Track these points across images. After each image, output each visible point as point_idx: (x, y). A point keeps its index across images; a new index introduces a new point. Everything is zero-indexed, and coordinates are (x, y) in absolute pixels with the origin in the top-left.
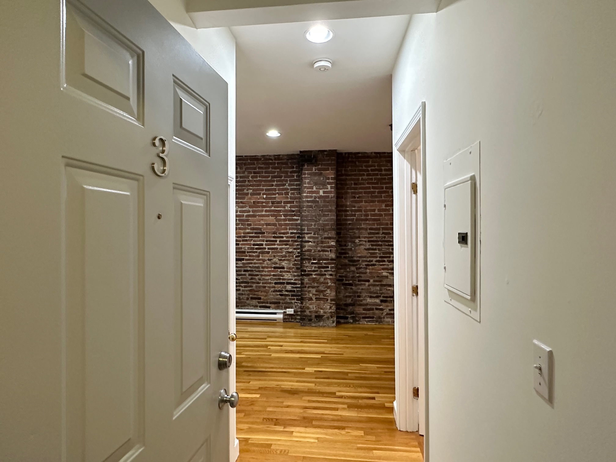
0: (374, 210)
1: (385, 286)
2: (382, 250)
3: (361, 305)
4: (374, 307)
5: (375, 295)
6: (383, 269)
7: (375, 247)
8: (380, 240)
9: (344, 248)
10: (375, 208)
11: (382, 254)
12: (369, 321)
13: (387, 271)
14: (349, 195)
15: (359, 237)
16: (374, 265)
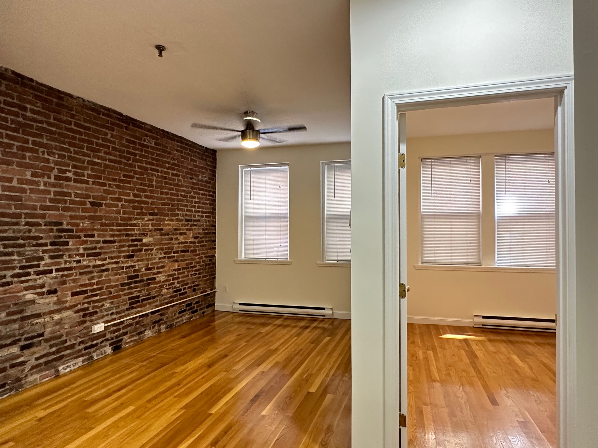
0: (10, 180)
1: (29, 319)
2: (24, 254)
5: (9, 341)
7: (10, 250)
8: (21, 236)
10: (11, 176)
11: (24, 261)
16: (8, 284)
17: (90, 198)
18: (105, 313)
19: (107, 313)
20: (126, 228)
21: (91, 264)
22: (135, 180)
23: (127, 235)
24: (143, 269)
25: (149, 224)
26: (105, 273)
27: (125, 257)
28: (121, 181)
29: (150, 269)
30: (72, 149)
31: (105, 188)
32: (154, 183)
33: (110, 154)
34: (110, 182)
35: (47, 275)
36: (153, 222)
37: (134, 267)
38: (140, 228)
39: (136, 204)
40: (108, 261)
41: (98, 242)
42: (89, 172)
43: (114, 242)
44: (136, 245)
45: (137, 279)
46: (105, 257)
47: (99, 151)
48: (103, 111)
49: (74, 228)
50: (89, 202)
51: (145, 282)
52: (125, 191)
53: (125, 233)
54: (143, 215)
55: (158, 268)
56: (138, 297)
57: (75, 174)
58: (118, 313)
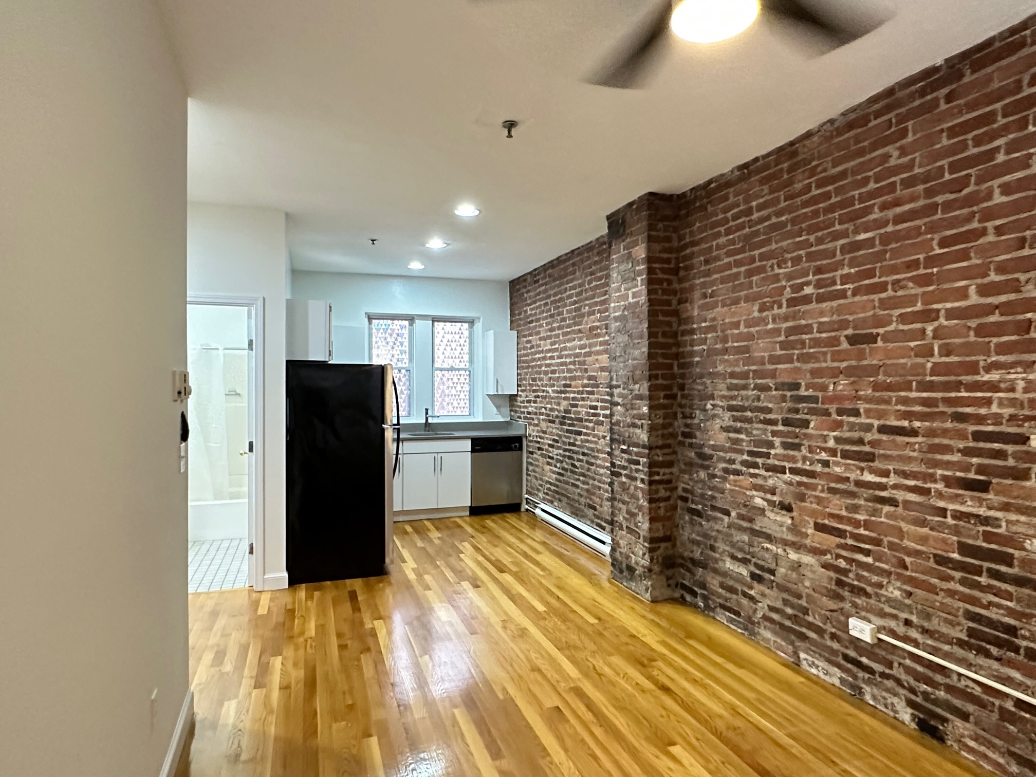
0: (738, 325)
1: (759, 537)
2: (751, 433)
3: (716, 571)
4: (739, 587)
5: (739, 555)
6: (756, 487)
8: (749, 406)
9: (689, 421)
10: (739, 319)
11: (752, 443)
12: (731, 621)
13: (762, 494)
14: (697, 294)
15: (712, 397)
16: (738, 473)
17: (846, 329)
18: (888, 609)
19: (893, 611)
20: (953, 395)
21: (853, 476)
23: (961, 418)
26: (887, 509)
27: (948, 481)
28: (931, 261)
30: (812, 238)
31: (883, 295)
33: (897, 203)
34: (896, 277)
35: (779, 475)
37: (986, 521)
38: (1018, 395)
39: (994, 318)
40: (893, 480)
41: (868, 428)
42: (846, 270)
43: (914, 433)
44: (1001, 455)
45: (1003, 569)
46: (886, 467)
47: (867, 211)
48: (877, 106)
49: (820, 394)
50: (846, 336)
52: (945, 286)
53: (950, 410)
54: (1029, 352)
56: (1012, 630)
57: (818, 285)
58: (925, 631)
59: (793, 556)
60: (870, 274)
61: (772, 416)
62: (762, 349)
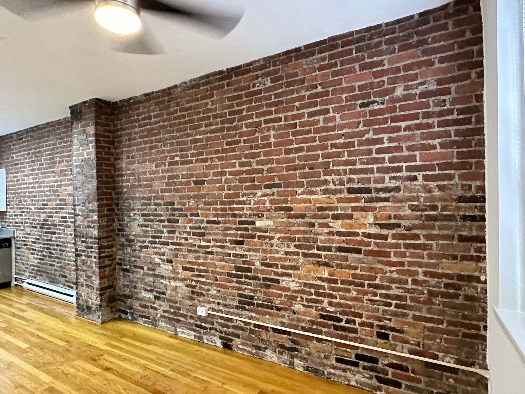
0: (146, 173)
1: (158, 277)
3: (137, 299)
4: (149, 304)
5: (149, 288)
6: (156, 253)
9: (122, 223)
10: (146, 170)
11: (154, 232)
12: (145, 322)
13: (159, 257)
14: (124, 156)
15: (133, 210)
16: (147, 247)
17: (193, 177)
18: (212, 300)
19: (213, 300)
20: (232, 206)
21: (197, 243)
22: (242, 144)
23: (234, 216)
24: (257, 263)
25: (266, 201)
26: (210, 256)
27: (231, 242)
28: (224, 151)
29: (270, 265)
30: (178, 135)
31: (207, 164)
32: (272, 140)
33: (211, 125)
34: (211, 156)
35: (166, 246)
36: (272, 197)
37: (243, 256)
38: (252, 206)
39: (244, 176)
40: (212, 243)
41: (202, 222)
42: (192, 151)
43: (218, 223)
44: (247, 229)
45: (249, 274)
46: (209, 238)
47: (200, 126)
48: (203, 81)
49: (183, 207)
50: (193, 181)
51: (261, 281)
52: (229, 162)
53: (231, 213)
54: (254, 189)
55: (283, 267)
56: (252, 298)
57: (181, 157)
58: (225, 306)
59: (173, 284)
60: (201, 154)
61: (162, 218)
62: (157, 185)
